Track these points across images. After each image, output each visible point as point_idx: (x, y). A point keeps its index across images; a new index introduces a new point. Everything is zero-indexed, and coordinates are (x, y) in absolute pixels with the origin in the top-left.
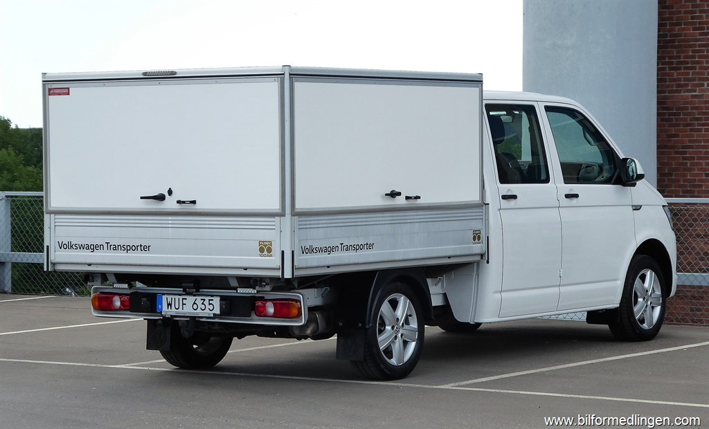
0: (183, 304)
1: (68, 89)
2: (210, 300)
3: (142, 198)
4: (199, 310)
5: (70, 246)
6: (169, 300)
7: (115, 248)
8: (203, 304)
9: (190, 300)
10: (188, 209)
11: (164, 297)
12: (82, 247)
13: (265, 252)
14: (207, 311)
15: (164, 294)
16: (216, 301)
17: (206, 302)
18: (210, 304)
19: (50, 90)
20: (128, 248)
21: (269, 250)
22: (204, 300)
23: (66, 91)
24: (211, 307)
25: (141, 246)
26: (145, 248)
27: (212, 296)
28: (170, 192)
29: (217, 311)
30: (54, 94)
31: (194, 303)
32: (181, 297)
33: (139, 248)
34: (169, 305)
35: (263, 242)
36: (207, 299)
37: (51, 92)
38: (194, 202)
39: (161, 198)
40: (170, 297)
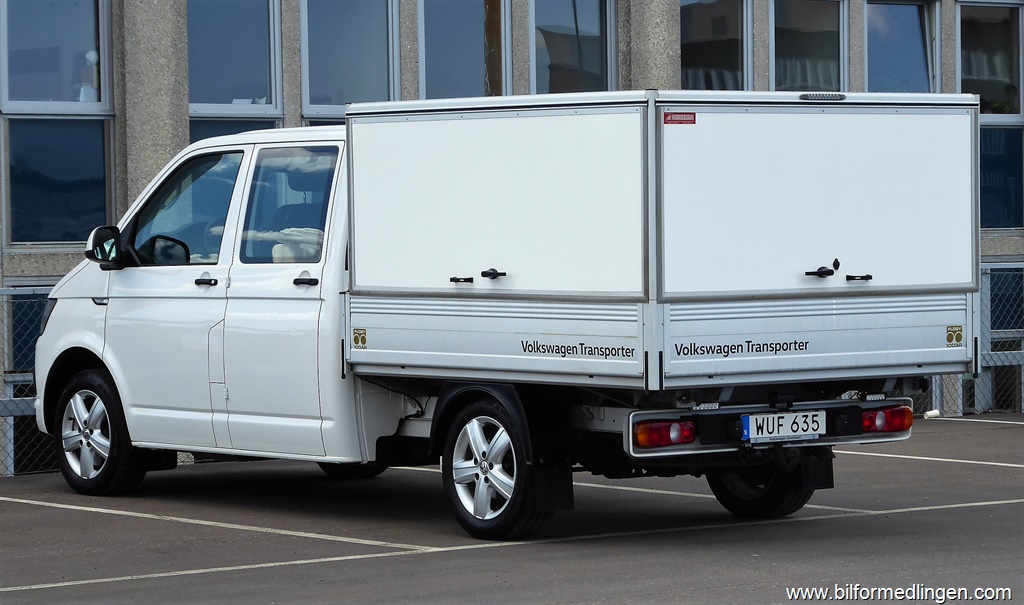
0: (779, 425)
1: (694, 114)
2: (813, 416)
3: (807, 274)
4: (800, 432)
5: (693, 350)
6: (760, 421)
7: (760, 349)
8: (805, 422)
9: (789, 417)
10: (860, 289)
11: (752, 419)
12: (711, 350)
13: (954, 341)
14: (810, 431)
15: (752, 414)
16: (822, 417)
17: (809, 420)
18: (813, 422)
19: (666, 115)
20: (776, 348)
21: (959, 338)
22: (807, 416)
23: (691, 118)
24: (815, 426)
25: (795, 343)
26: (801, 346)
27: (817, 410)
28: (836, 264)
29: (823, 430)
30: (673, 122)
31: (794, 422)
32: (776, 416)
33: (793, 345)
34: (760, 428)
35: (952, 327)
36: (810, 414)
37: (669, 118)
38: (868, 277)
39: (823, 273)
40: (760, 418)
